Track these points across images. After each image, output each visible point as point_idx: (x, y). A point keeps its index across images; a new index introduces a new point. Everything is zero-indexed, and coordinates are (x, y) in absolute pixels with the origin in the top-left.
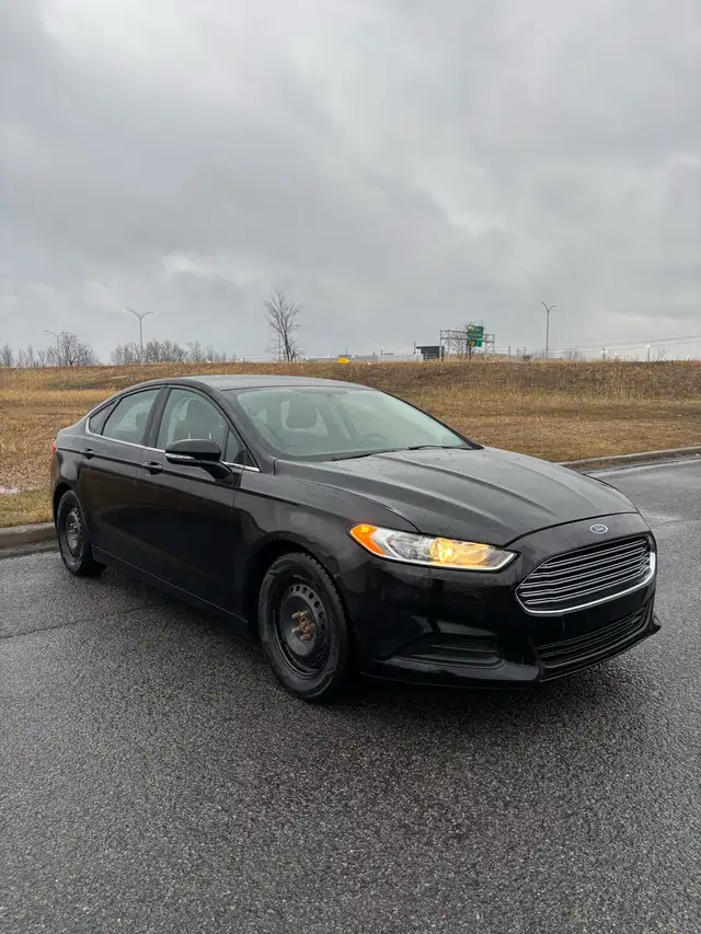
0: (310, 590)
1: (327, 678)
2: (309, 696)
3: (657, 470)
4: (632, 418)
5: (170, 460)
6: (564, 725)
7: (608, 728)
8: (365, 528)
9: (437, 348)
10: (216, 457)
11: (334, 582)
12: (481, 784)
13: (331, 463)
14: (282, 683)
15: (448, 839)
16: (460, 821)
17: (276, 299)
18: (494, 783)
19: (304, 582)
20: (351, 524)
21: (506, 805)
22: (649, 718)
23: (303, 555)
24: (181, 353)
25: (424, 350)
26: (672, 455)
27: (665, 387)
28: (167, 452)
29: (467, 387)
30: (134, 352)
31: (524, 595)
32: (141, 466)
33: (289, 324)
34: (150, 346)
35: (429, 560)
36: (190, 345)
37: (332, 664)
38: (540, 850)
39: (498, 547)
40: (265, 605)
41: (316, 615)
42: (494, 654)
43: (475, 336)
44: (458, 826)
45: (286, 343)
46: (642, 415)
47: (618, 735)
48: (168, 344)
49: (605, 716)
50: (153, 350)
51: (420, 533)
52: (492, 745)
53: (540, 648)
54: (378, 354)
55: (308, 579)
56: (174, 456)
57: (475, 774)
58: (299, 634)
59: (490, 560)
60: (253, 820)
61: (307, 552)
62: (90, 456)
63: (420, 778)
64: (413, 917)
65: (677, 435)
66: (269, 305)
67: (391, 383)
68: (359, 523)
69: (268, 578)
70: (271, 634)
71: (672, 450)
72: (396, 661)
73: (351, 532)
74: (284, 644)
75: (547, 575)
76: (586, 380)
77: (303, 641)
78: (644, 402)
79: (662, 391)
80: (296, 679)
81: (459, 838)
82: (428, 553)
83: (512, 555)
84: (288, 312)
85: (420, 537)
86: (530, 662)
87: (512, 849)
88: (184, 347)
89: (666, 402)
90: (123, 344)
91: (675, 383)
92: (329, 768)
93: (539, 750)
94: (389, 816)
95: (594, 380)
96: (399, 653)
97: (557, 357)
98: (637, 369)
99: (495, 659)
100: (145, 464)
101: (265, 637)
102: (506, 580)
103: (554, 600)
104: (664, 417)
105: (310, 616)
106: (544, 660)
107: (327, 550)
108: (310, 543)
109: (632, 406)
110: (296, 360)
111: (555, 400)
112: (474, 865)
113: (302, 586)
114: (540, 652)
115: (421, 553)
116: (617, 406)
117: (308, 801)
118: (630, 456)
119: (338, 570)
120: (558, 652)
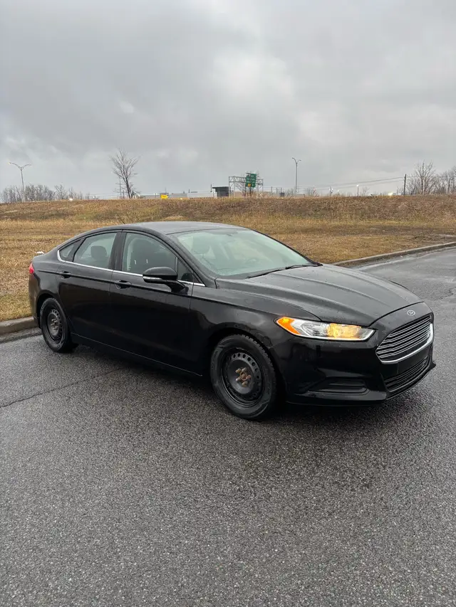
0: (247, 356)
1: (264, 406)
2: (249, 417)
3: (381, 267)
4: (357, 234)
5: (146, 280)
6: (395, 422)
7: (419, 422)
8: (286, 320)
9: (226, 187)
10: (175, 278)
11: (268, 351)
12: (365, 457)
13: (247, 280)
14: (230, 410)
15: (362, 486)
16: (364, 477)
17: (120, 155)
18: (373, 456)
19: (243, 352)
20: (277, 317)
21: (384, 467)
22: (438, 414)
23: (243, 336)
24: (50, 193)
25: (217, 189)
26: (387, 258)
27: (374, 213)
28: (144, 275)
29: (251, 215)
30: (17, 193)
31: (379, 353)
32: (113, 283)
33: (129, 173)
34: (28, 189)
35: (327, 336)
36: (56, 187)
37: (267, 397)
38: (411, 488)
39: (363, 327)
40: (216, 366)
41: (253, 370)
42: (364, 387)
43: (251, 180)
44: (364, 480)
45: (128, 186)
46: (362, 231)
47: (426, 425)
48: (40, 187)
49: (414, 416)
50: (30, 192)
51: (322, 321)
52: (363, 435)
53: (386, 381)
54: (186, 192)
55: (247, 350)
56: (149, 278)
57: (361, 452)
58: (241, 381)
59: (359, 335)
60: (252, 487)
61: (247, 334)
62: (66, 276)
63: (331, 457)
64: (363, 527)
65: (387, 245)
66: (113, 160)
67: (202, 213)
68: (282, 316)
69: (218, 350)
70: (220, 382)
71: (387, 254)
72: (309, 393)
73: (277, 322)
74: (230, 387)
75: (390, 341)
76: (325, 209)
77: (243, 386)
78: (361, 223)
79: (371, 215)
80: (240, 407)
81: (367, 486)
82: (326, 332)
83: (372, 331)
84: (127, 165)
85: (322, 324)
86: (382, 389)
87: (397, 488)
88: (53, 190)
89: (375, 223)
90: (8, 187)
91: (379, 210)
92: (280, 456)
93: (388, 437)
94: (326, 479)
95: (329, 209)
96: (311, 389)
97: (302, 193)
98: (356, 202)
99: (364, 389)
100: (118, 282)
101: (217, 384)
102: (370, 345)
103: (393, 354)
104: (375, 233)
105: (249, 371)
106: (388, 388)
107: (261, 332)
108: (251, 329)
109: (355, 226)
110: (135, 197)
111: (308, 222)
112: (382, 499)
113: (242, 354)
114: (387, 383)
115: (322, 333)
116: (345, 226)
117: (277, 474)
118: (364, 258)
119: (271, 344)
120: (394, 383)
